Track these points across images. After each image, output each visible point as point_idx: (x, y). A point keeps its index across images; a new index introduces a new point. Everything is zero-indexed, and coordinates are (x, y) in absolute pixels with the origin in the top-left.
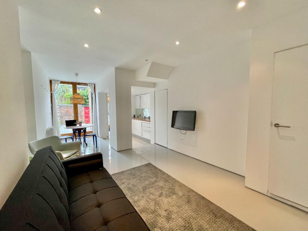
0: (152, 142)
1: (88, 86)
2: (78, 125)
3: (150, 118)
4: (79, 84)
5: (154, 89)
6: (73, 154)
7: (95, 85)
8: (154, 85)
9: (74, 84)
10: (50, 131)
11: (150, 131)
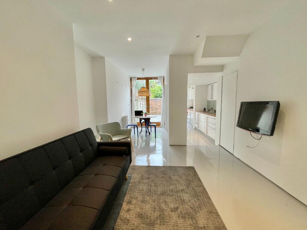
0: (217, 143)
1: (158, 79)
2: (144, 115)
3: (216, 112)
4: (151, 78)
5: (222, 73)
6: (123, 139)
7: (164, 77)
8: (221, 68)
9: (147, 79)
10: (124, 119)
11: (215, 129)
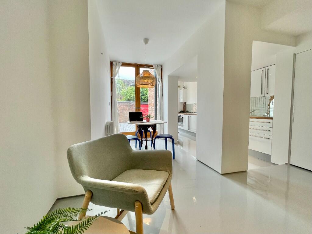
4: (143, 66)
7: (162, 66)
9: (137, 66)
10: (109, 126)
11: (271, 138)
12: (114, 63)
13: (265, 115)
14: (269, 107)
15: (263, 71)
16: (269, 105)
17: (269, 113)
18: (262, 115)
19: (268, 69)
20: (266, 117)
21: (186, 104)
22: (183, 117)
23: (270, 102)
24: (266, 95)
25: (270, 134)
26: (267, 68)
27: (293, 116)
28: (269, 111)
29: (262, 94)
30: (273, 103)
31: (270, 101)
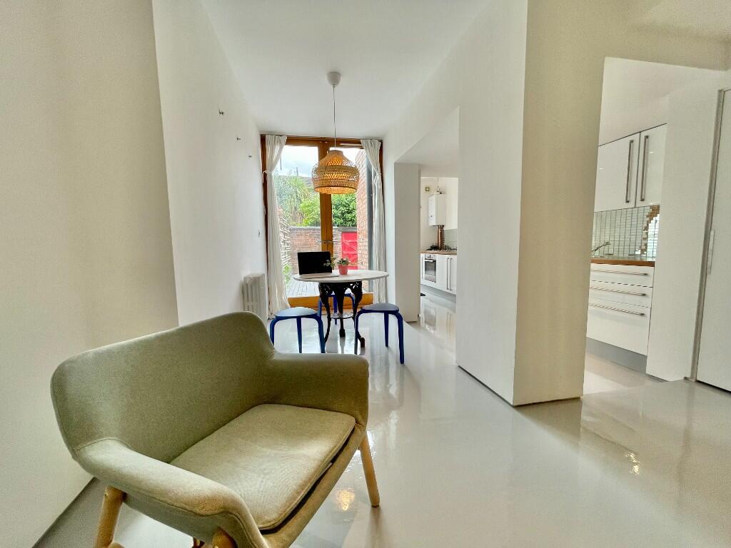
4: (337, 143)
5: (720, 72)
7: (381, 142)
9: (324, 144)
10: (251, 287)
11: (648, 314)
12: (267, 137)
13: (635, 255)
14: (647, 233)
15: (632, 142)
16: (647, 228)
17: (646, 250)
18: (626, 255)
19: (647, 137)
20: (638, 259)
21: (445, 229)
22: (435, 261)
23: (649, 222)
24: (639, 204)
25: (647, 301)
26: (644, 134)
27: (710, 256)
28: (646, 245)
29: (628, 202)
30: (657, 224)
31: (648, 219)
